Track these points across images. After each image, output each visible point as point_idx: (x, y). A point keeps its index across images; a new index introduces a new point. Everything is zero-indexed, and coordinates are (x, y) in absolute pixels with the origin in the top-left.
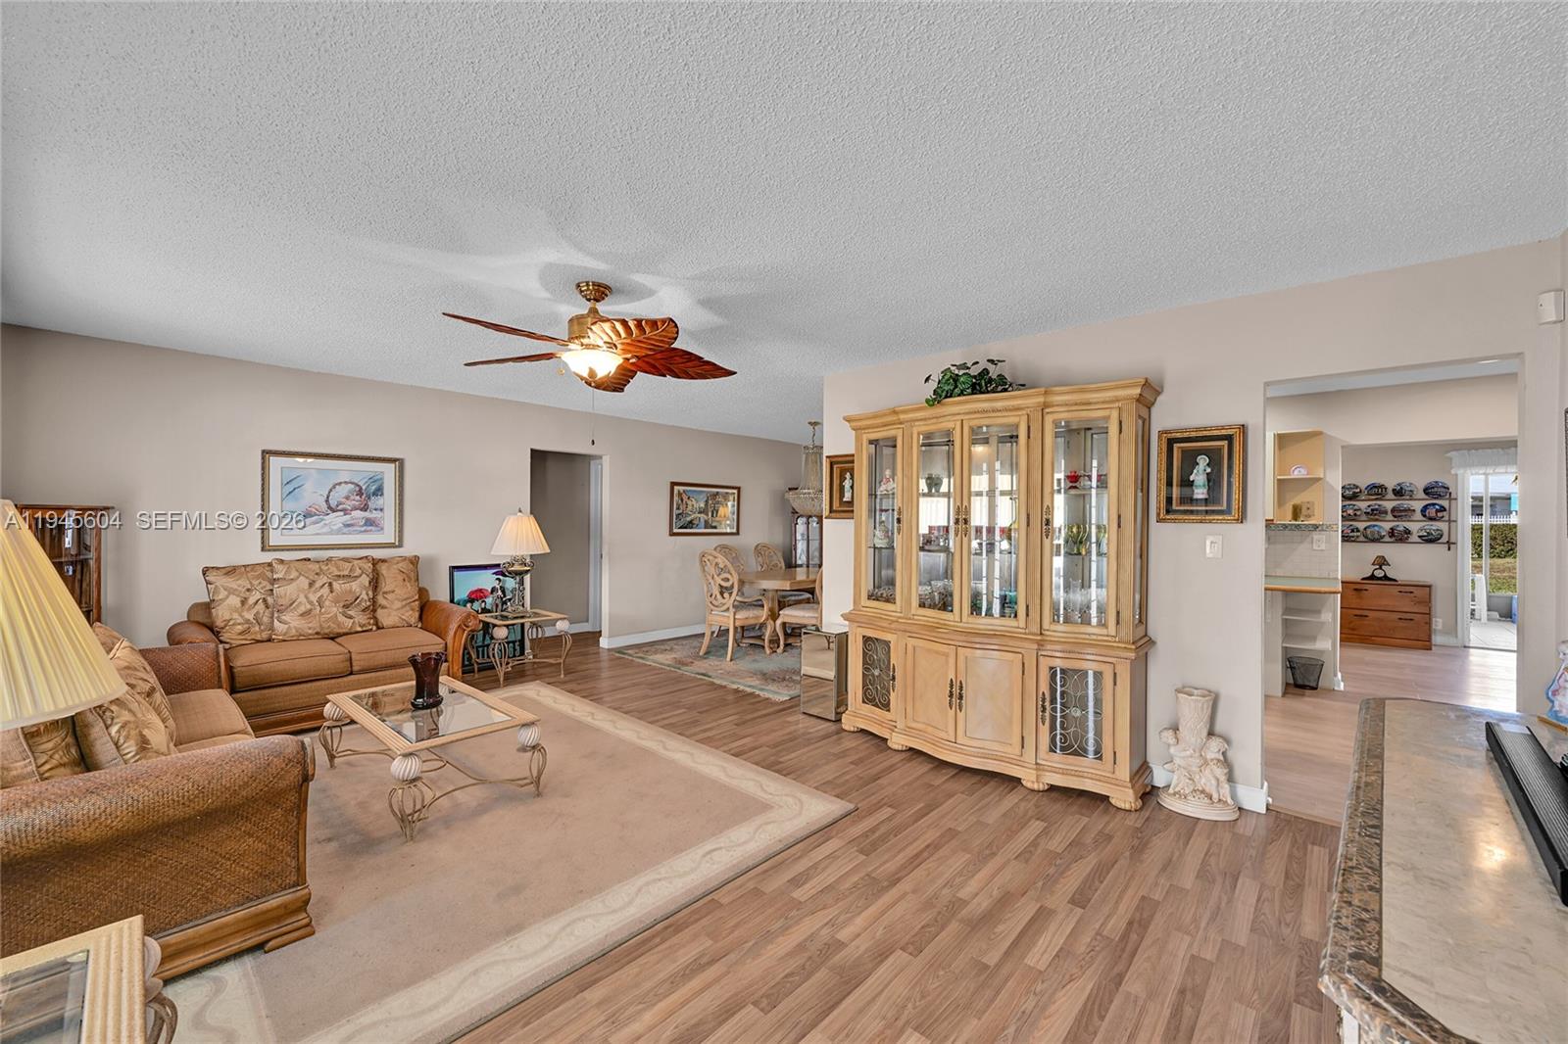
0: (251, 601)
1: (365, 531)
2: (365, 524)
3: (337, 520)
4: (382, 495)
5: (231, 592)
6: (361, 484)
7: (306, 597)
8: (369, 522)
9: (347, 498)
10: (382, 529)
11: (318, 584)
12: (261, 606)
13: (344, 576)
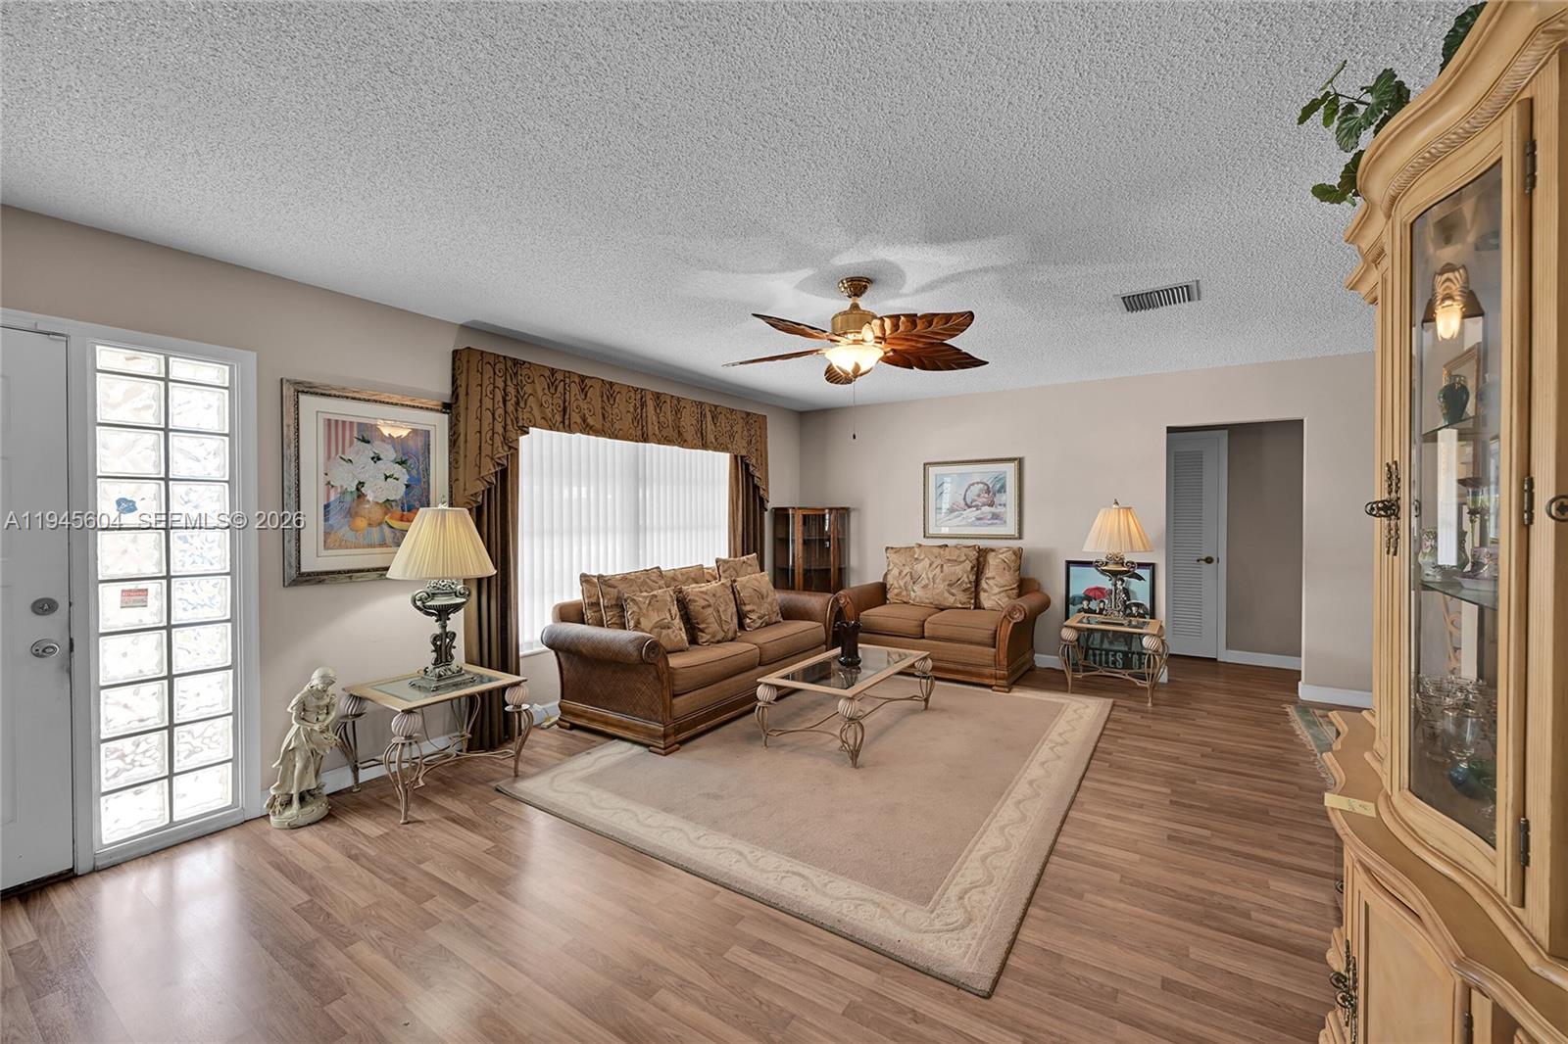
0: (904, 573)
1: (992, 524)
2: (992, 518)
3: (972, 514)
4: (1005, 492)
5: (895, 565)
7: (927, 574)
8: (995, 516)
9: (979, 496)
10: (1005, 522)
11: (934, 566)
12: (908, 577)
13: (953, 560)
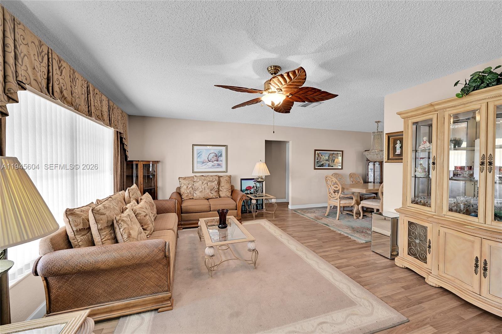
0: (189, 187)
1: (218, 167)
2: (218, 165)
3: (210, 164)
4: (222, 156)
5: (185, 184)
6: (216, 153)
7: (201, 187)
8: (219, 165)
9: (213, 157)
10: (222, 167)
11: (204, 183)
12: (191, 189)
13: (211, 181)
